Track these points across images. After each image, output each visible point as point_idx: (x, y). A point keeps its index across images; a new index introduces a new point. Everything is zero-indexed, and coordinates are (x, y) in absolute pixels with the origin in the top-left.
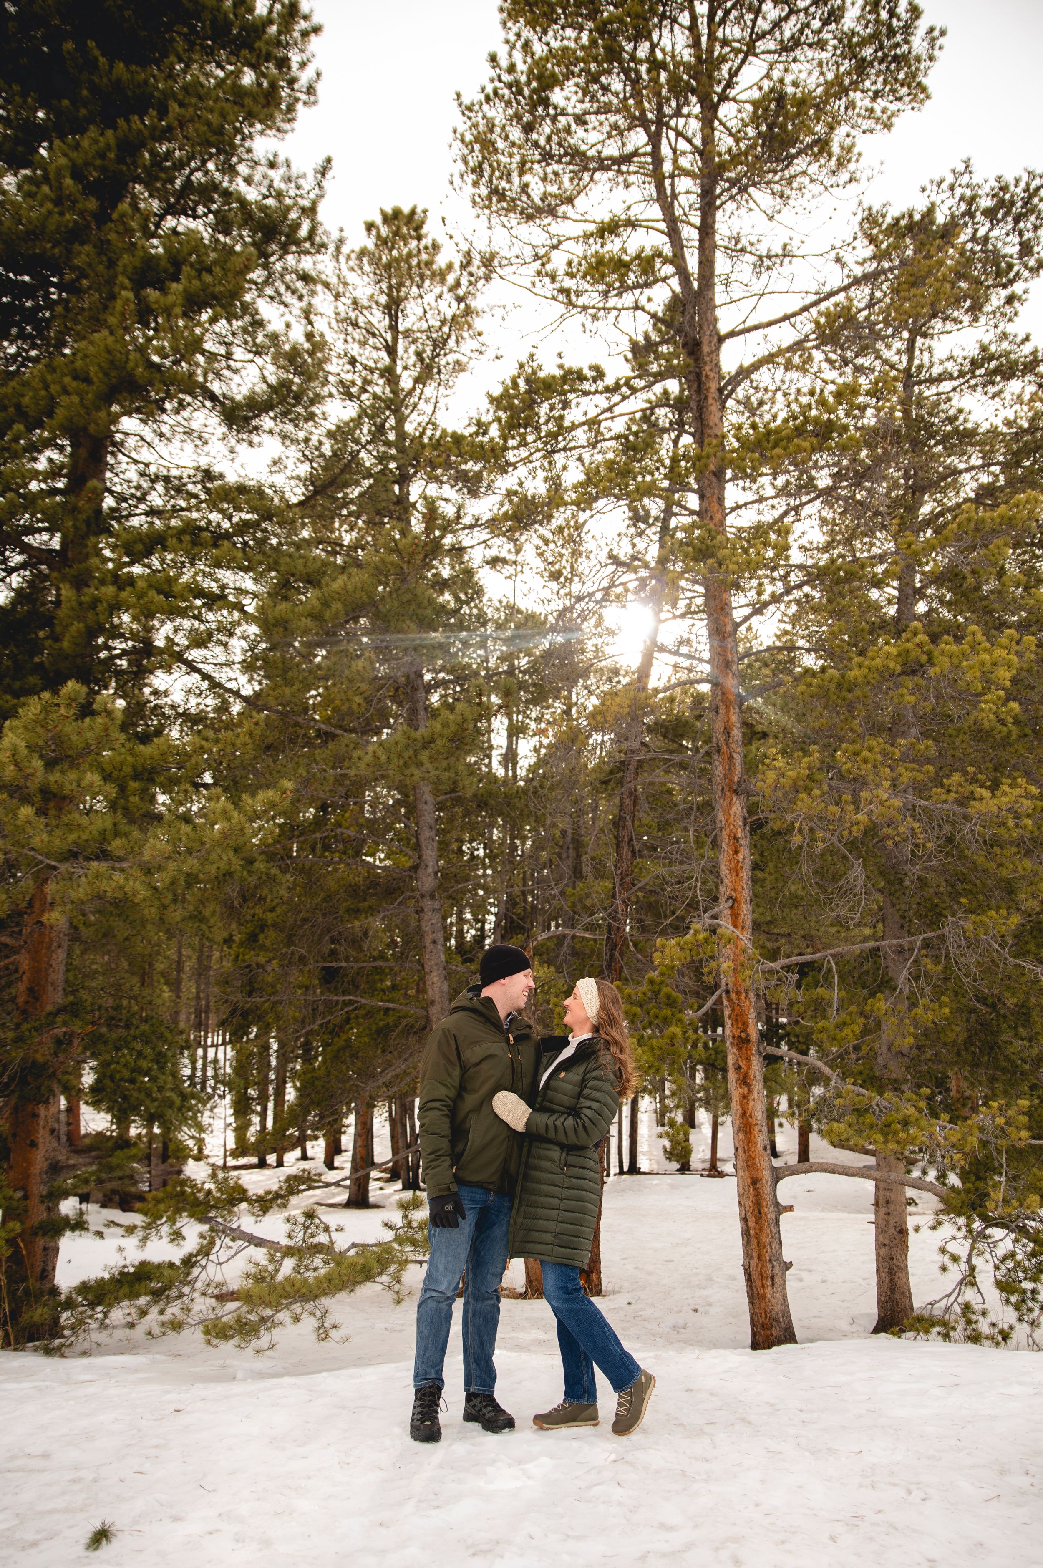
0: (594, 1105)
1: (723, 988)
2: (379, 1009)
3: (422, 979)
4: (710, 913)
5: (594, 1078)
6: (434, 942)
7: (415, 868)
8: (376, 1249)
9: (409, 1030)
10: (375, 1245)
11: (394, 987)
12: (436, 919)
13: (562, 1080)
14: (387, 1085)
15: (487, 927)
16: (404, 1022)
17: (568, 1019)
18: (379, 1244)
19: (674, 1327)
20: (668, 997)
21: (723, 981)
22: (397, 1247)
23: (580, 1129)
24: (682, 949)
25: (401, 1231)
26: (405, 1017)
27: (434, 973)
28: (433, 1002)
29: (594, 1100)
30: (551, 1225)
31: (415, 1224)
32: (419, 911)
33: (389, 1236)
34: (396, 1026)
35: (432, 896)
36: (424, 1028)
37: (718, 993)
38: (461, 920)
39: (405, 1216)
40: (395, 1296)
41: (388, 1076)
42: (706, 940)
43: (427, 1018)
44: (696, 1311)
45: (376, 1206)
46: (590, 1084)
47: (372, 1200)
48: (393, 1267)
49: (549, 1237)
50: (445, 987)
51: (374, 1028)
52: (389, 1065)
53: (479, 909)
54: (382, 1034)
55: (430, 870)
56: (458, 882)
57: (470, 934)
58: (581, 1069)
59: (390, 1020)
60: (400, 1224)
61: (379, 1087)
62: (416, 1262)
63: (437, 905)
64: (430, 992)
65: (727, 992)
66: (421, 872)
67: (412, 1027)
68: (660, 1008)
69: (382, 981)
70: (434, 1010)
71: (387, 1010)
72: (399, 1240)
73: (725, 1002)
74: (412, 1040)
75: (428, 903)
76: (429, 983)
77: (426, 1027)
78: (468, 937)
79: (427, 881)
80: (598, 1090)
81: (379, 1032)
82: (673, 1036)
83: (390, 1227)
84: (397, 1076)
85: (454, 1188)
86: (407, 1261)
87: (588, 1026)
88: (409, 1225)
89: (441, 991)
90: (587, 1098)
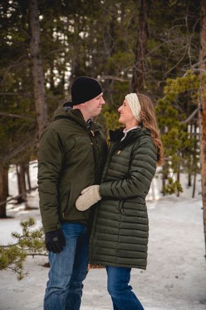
0: (140, 169)
1: (199, 107)
2: (10, 118)
3: (33, 104)
4: (195, 65)
5: (138, 153)
6: (39, 82)
7: (28, 41)
8: (8, 248)
9: (26, 129)
10: (8, 246)
11: (18, 107)
12: (40, 69)
13: (119, 156)
14: (16, 157)
15: (66, 78)
16: (24, 125)
17: (121, 119)
18: (10, 246)
19: (166, 287)
20: (170, 112)
21: (199, 104)
22: (19, 247)
23: (132, 186)
24: (181, 85)
25: (22, 238)
26: (24, 122)
27: (40, 99)
28: (39, 115)
29: (139, 166)
30: (114, 244)
31: (30, 234)
32: (31, 66)
33: (15, 241)
34: (20, 127)
35: (38, 57)
36: (34, 128)
37: (196, 111)
38: (53, 75)
39: (25, 230)
40: (18, 275)
41: (16, 152)
42: (195, 79)
43: (36, 123)
44: (177, 277)
45: (10, 217)
46: (137, 156)
47: (8, 214)
48: (18, 259)
49: (113, 252)
50: (46, 106)
51: (8, 128)
52: (16, 147)
53: (62, 68)
54: (12, 131)
55: (36, 42)
56: (52, 50)
57: (57, 81)
58: (130, 149)
59: (16, 124)
60: (22, 235)
61: (11, 159)
62: (31, 255)
63: (40, 62)
64: (37, 109)
65: (201, 110)
66: (31, 44)
67: (28, 127)
68: (166, 118)
69: (12, 104)
70: (40, 119)
71: (14, 119)
72: (21, 243)
73: (200, 116)
74: (28, 134)
75: (35, 61)
76: (37, 104)
77: (36, 127)
78: (56, 84)
79: (35, 48)
80: (141, 160)
81: (10, 130)
82: (174, 134)
83: (16, 236)
84: (20, 153)
85: (59, 226)
86: (25, 255)
87: (134, 122)
88: (27, 235)
89: (43, 109)
90: (135, 165)
